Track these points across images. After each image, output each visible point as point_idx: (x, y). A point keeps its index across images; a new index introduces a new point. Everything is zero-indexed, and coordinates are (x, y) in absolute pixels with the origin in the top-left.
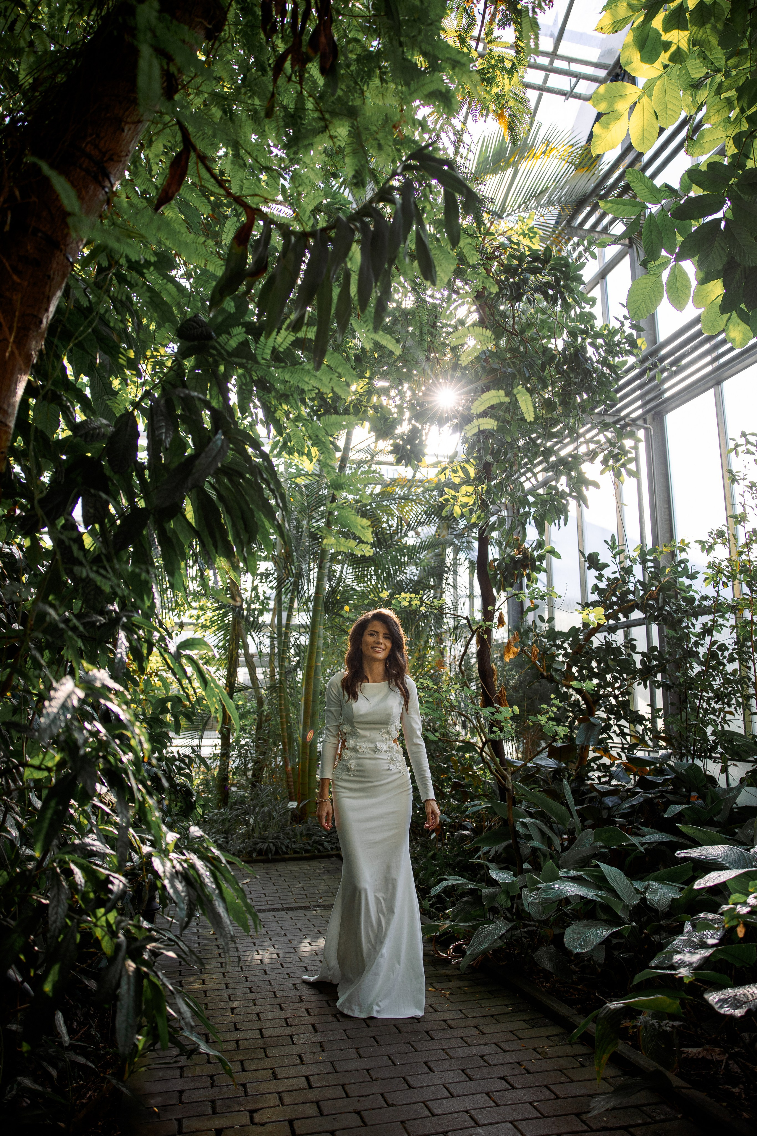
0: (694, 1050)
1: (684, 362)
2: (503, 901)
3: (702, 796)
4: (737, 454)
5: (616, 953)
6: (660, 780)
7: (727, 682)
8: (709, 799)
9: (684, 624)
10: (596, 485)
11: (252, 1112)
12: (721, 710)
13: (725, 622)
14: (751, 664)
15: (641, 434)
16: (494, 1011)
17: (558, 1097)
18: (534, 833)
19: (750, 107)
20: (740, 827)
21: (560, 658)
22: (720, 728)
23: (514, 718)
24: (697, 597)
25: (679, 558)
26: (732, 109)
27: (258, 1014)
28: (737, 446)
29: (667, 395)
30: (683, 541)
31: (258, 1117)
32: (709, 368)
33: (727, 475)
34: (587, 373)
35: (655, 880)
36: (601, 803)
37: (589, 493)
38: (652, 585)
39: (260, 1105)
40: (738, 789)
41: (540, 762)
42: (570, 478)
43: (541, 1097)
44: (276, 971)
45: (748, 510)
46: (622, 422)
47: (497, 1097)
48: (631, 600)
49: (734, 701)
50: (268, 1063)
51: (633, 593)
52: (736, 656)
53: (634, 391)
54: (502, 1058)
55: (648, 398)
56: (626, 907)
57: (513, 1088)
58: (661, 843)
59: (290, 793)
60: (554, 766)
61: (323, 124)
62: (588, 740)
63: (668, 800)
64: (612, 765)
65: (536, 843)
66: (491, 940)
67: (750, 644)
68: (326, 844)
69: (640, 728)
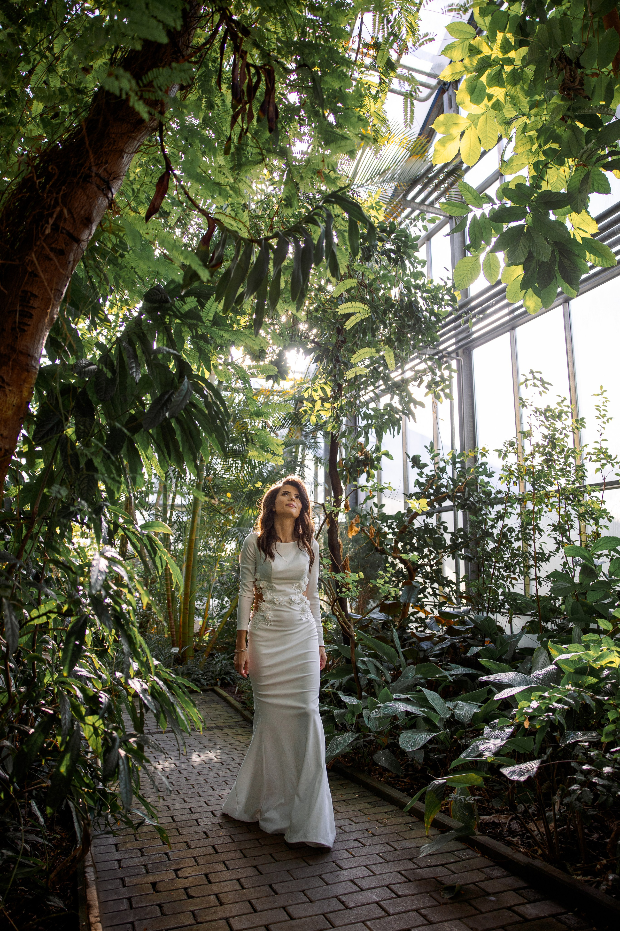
0: (487, 817)
1: (488, 312)
2: (350, 719)
3: (493, 641)
4: (526, 386)
5: (431, 755)
6: (463, 628)
7: (514, 556)
8: (498, 643)
9: (484, 512)
10: (422, 405)
11: (176, 871)
12: (508, 577)
13: (513, 511)
14: (531, 542)
15: (454, 364)
16: (345, 797)
17: (396, 850)
18: (372, 668)
19: (545, 144)
20: (521, 663)
21: (390, 536)
22: (507, 590)
23: (360, 582)
24: (493, 491)
25: (480, 462)
26: (533, 144)
27: (168, 806)
28: (527, 380)
29: (474, 336)
30: (484, 448)
31: (181, 873)
32: (507, 318)
33: (518, 402)
34: (418, 320)
35: (462, 700)
36: (419, 646)
37: (417, 410)
38: (460, 481)
39: (182, 866)
40: (520, 635)
41: (373, 616)
42: (402, 398)
43: (384, 850)
44: (176, 776)
45: (533, 428)
46: (440, 354)
47: (354, 852)
48: (444, 492)
49: (518, 570)
50: (182, 838)
51: (446, 487)
52: (520, 536)
53: (450, 331)
54: (354, 827)
55: (460, 337)
56: (442, 719)
57: (364, 845)
58: (464, 675)
59: (173, 641)
60: (383, 618)
61: (261, 157)
62: (409, 599)
63: (469, 644)
64: (426, 618)
65: (372, 676)
66: (342, 746)
67: (531, 527)
68: (202, 681)
69: (447, 590)
